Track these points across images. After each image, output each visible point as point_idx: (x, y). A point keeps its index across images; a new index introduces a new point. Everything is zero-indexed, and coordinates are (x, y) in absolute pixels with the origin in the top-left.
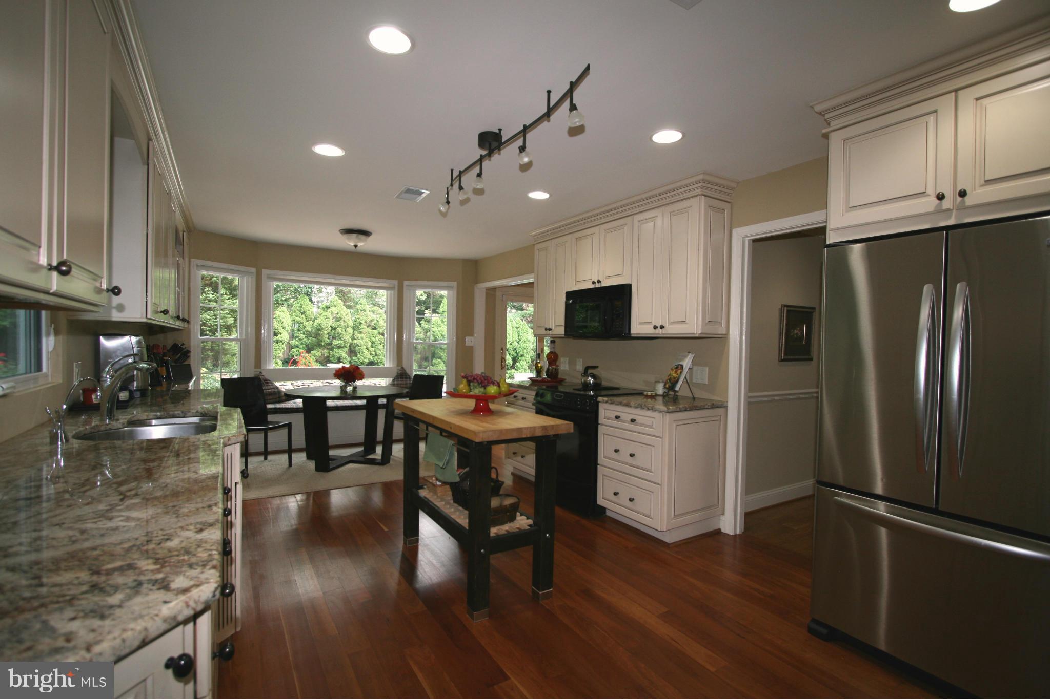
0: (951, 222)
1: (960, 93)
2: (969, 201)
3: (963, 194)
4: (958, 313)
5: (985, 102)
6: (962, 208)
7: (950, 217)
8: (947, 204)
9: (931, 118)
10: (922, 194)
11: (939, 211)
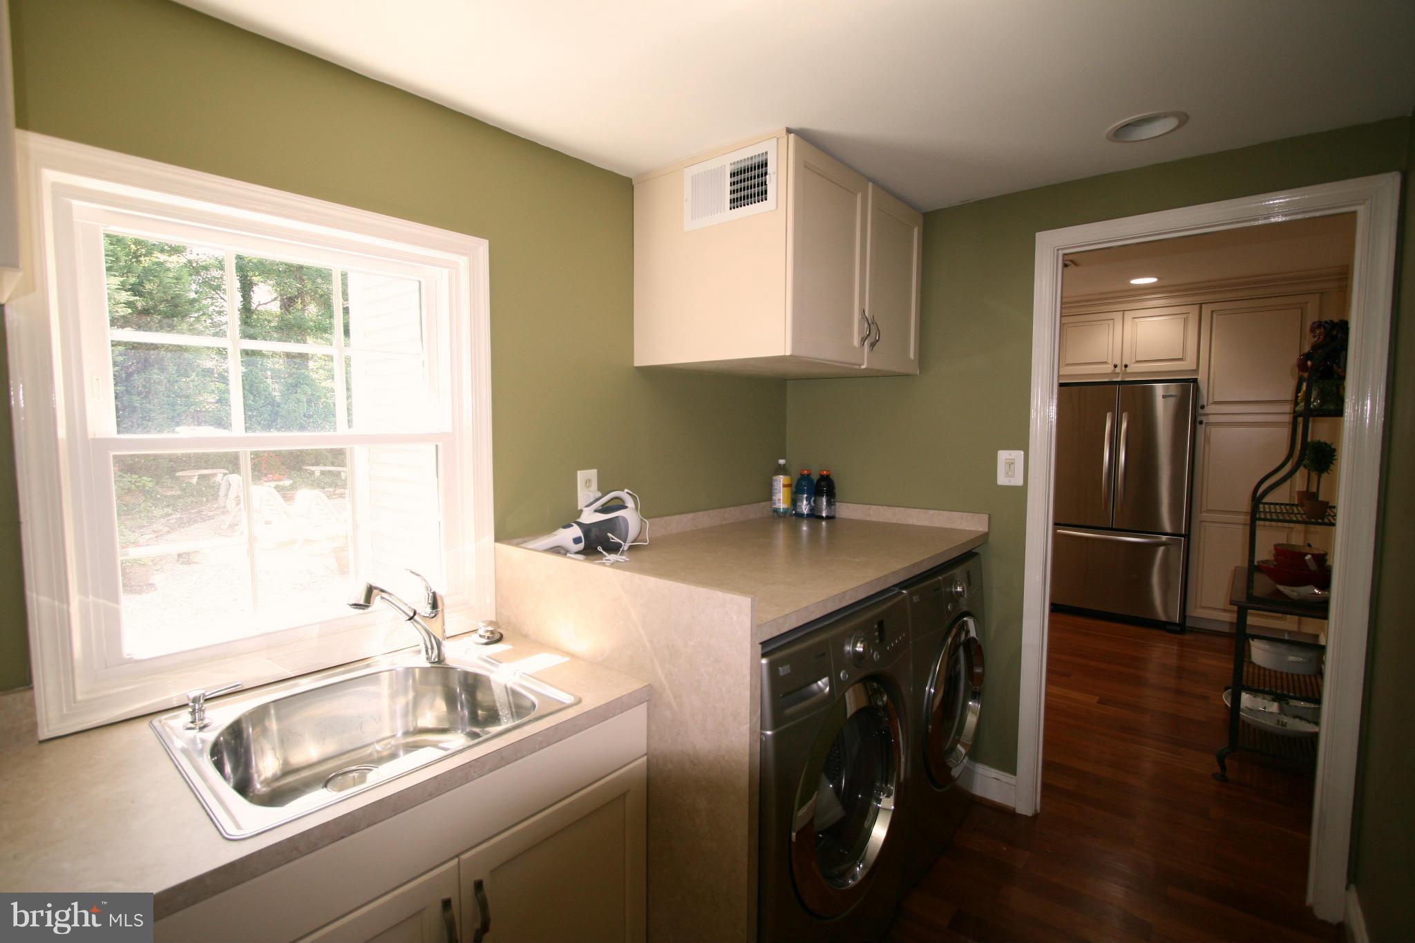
0: (1119, 379)
1: (1126, 313)
2: (1129, 370)
3: (1126, 366)
4: (1124, 426)
5: (1137, 320)
6: (1125, 373)
7: (1118, 377)
8: (1118, 370)
9: (1111, 322)
10: (1105, 363)
11: (1114, 373)
